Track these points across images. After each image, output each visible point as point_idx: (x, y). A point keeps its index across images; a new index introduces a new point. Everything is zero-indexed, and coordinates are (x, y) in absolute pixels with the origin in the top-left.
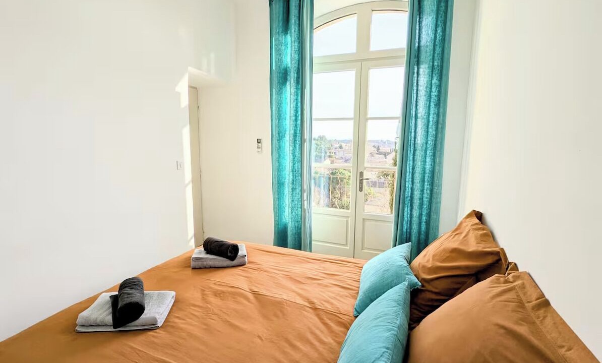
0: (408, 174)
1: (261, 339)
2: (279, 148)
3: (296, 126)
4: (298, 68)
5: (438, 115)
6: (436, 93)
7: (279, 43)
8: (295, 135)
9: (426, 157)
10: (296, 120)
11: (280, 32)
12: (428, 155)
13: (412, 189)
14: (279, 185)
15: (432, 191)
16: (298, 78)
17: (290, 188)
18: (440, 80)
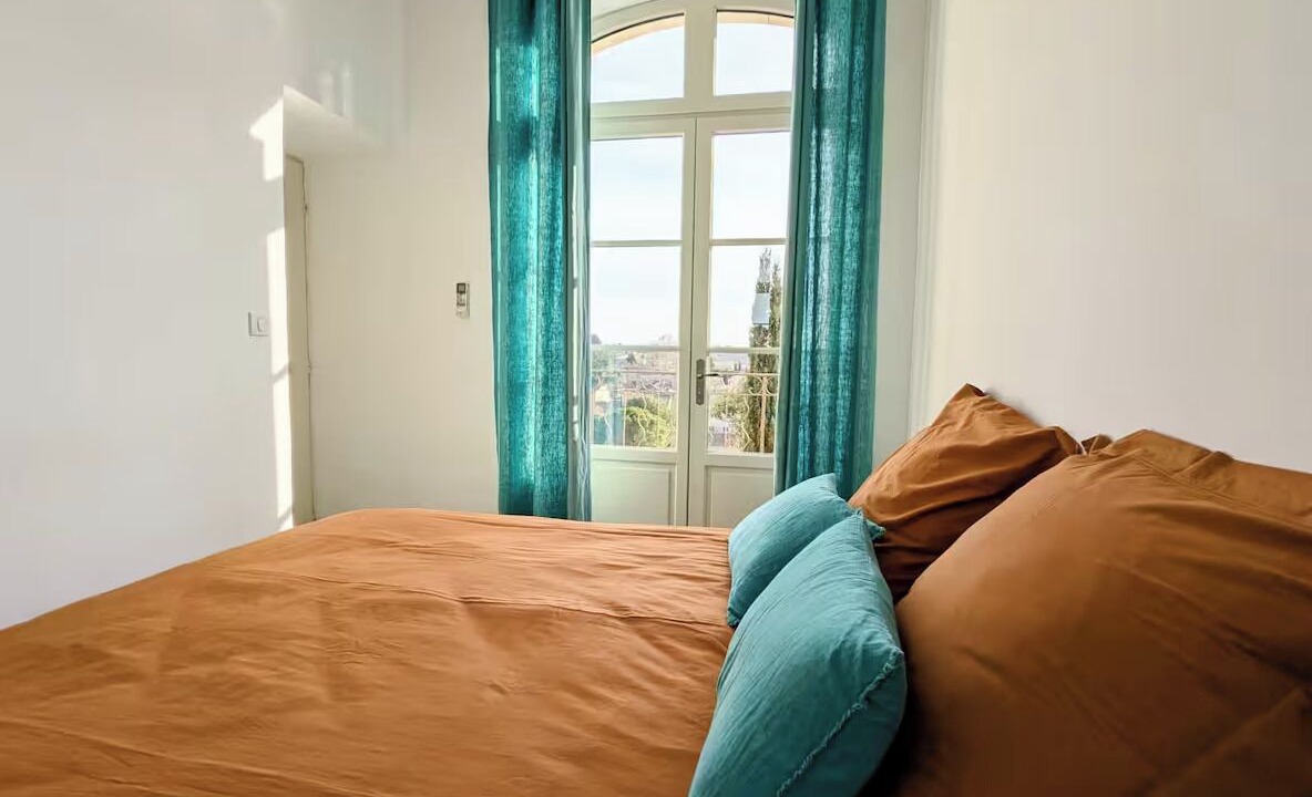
0: (803, 356)
1: (501, 691)
2: (512, 301)
3: (552, 250)
4: (557, 121)
5: (862, 228)
6: (857, 182)
7: (510, 63)
8: (550, 272)
9: (839, 318)
10: (552, 237)
11: (514, 36)
12: (843, 314)
13: (813, 389)
14: (510, 391)
15: (854, 391)
16: (556, 141)
17: (539, 396)
18: (865, 156)
